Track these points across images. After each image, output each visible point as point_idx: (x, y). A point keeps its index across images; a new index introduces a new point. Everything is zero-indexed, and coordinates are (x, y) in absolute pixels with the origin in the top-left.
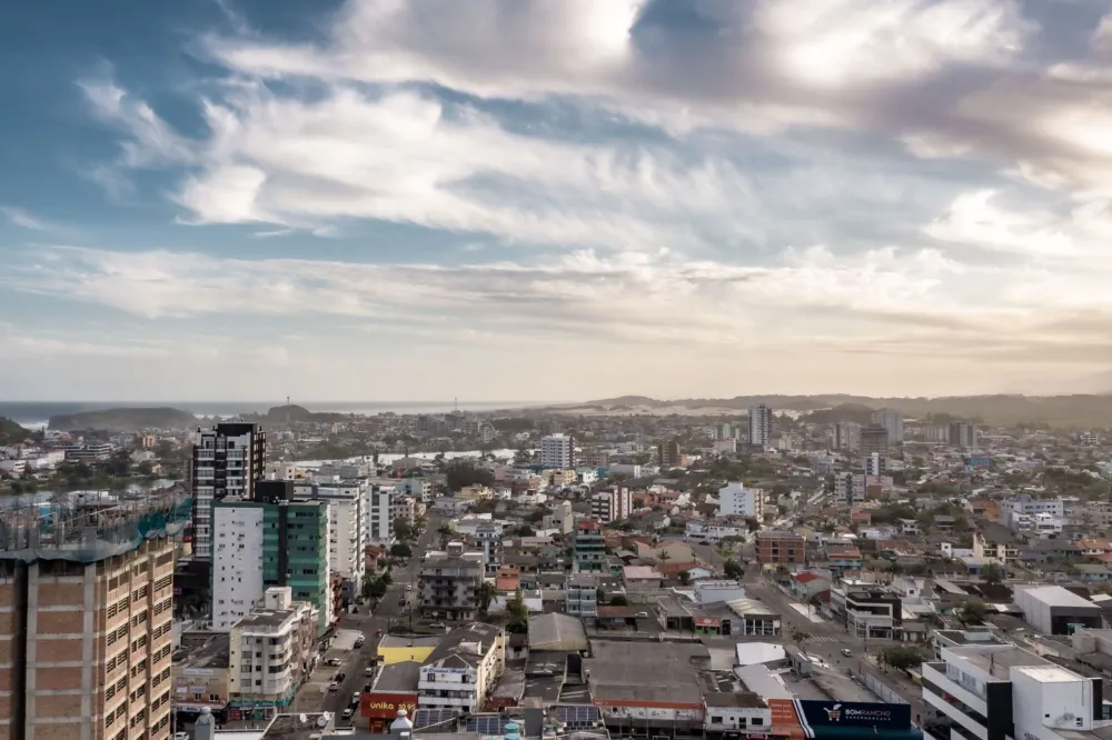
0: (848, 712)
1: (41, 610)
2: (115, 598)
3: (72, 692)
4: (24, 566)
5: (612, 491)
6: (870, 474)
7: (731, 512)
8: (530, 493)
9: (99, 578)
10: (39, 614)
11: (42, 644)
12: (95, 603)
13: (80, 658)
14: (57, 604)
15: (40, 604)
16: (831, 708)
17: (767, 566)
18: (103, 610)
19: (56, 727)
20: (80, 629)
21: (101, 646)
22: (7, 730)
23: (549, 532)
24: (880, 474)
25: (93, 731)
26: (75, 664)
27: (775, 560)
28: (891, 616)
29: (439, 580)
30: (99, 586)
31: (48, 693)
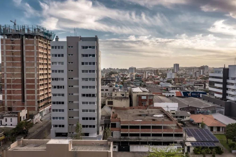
0: (193, 94)
1: (26, 45)
2: (40, 45)
3: (33, 62)
4: (22, 36)
5: (144, 73)
6: (200, 74)
7: (169, 78)
8: (126, 76)
9: (37, 39)
10: (26, 46)
11: (26, 52)
12: (36, 44)
13: (34, 55)
14: (29, 44)
15: (26, 44)
16: (189, 93)
17: (177, 84)
18: (38, 46)
19: (30, 68)
20: (34, 49)
21: (38, 53)
22: (20, 69)
23: (130, 79)
24: (203, 74)
25: (37, 70)
26: (33, 56)
27: (179, 83)
28: (203, 87)
29: (107, 81)
30: (37, 41)
31: (28, 62)
